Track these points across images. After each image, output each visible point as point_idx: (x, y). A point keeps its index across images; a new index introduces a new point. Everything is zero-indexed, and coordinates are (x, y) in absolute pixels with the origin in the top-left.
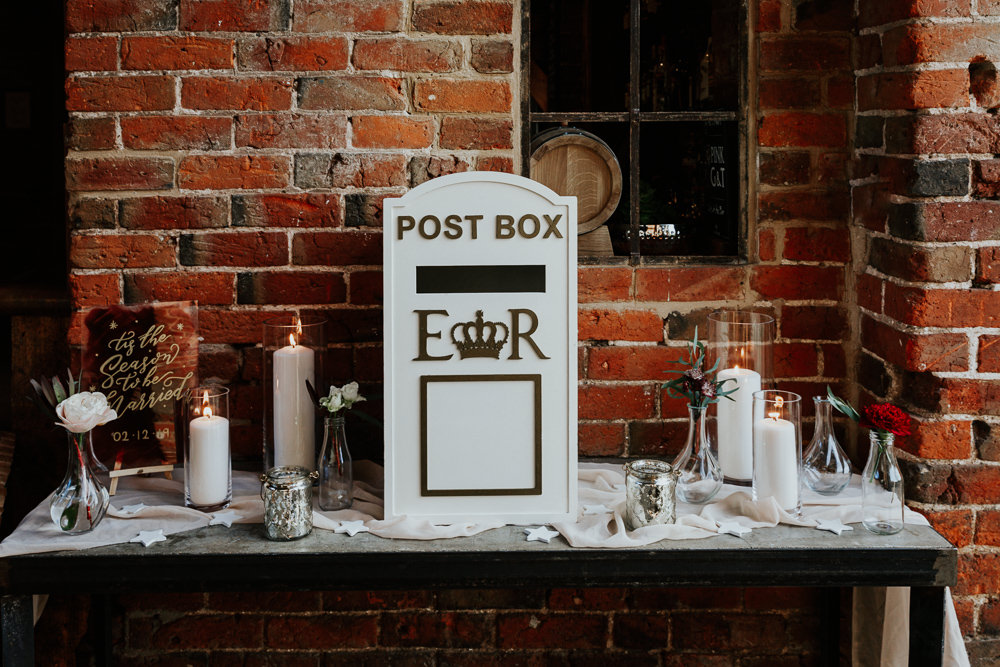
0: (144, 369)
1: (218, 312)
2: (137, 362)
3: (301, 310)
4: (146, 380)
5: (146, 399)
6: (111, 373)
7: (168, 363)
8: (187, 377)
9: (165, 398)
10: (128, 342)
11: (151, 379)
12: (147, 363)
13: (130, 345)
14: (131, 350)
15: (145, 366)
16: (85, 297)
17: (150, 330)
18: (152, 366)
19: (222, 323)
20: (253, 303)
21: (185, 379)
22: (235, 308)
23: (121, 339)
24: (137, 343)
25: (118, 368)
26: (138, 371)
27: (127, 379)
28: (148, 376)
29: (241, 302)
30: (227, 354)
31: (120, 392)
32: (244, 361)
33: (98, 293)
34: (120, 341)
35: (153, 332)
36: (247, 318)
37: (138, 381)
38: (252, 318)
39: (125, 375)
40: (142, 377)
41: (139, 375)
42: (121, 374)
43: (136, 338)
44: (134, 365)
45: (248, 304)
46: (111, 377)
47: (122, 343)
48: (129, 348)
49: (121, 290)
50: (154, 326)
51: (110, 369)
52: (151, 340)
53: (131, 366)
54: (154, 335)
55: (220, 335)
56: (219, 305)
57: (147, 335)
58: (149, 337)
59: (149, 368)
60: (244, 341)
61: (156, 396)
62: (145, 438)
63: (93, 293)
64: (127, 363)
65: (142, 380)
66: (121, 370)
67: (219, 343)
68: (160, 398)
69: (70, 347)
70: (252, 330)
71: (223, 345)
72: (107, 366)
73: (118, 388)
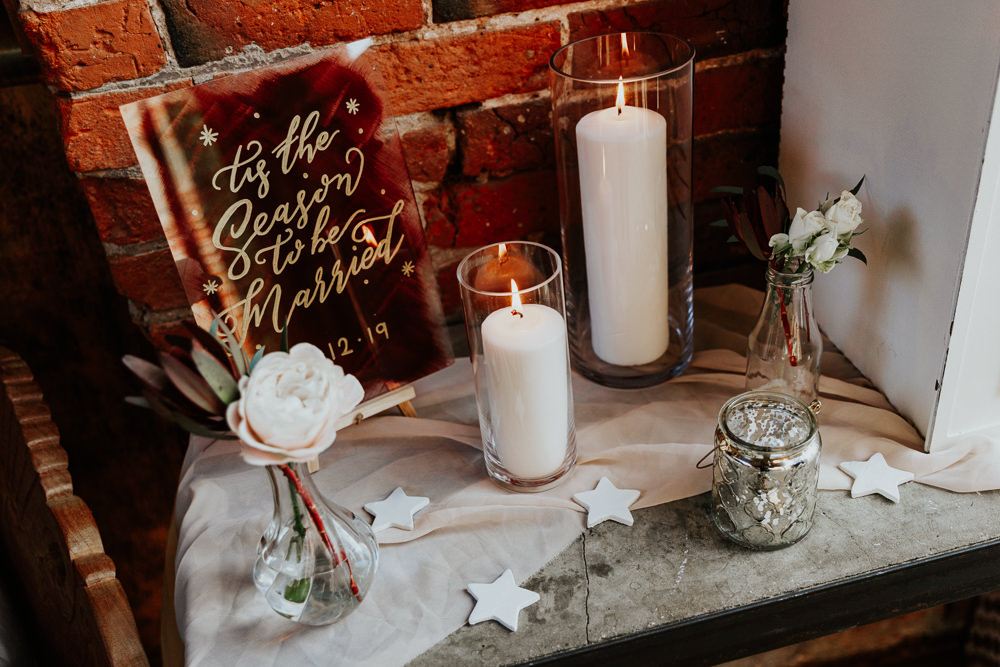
0: (305, 216)
1: (393, 48)
2: (286, 207)
3: (571, 16)
4: (315, 240)
5: (327, 277)
6: (240, 243)
7: (349, 192)
8: (395, 213)
9: (362, 265)
10: (253, 165)
11: (324, 235)
12: (306, 203)
13: (260, 172)
14: (265, 182)
15: (305, 211)
16: (81, 64)
17: (292, 130)
18: (316, 208)
19: (407, 71)
20: (468, 17)
21: (392, 217)
22: (430, 33)
23: (236, 165)
24: (273, 165)
25: (250, 229)
26: (293, 225)
27: (277, 248)
28: (318, 230)
29: (441, 18)
30: (427, 132)
31: (272, 280)
32: (459, 140)
33: (110, 49)
34: (234, 168)
35: (298, 132)
36: (459, 51)
37: (299, 246)
38: (471, 51)
39: (269, 240)
40: (306, 235)
41: (298, 234)
42: (260, 242)
43: (267, 155)
44: (282, 214)
45: (459, 18)
46: (242, 253)
47: (241, 172)
48: (258, 180)
49: (163, 32)
50: (297, 119)
51: (235, 236)
52: (301, 151)
53: (276, 218)
54: (303, 138)
55: (406, 98)
56: (395, 32)
57: (289, 141)
58: (294, 147)
59: (313, 214)
60: (458, 102)
61: (345, 267)
62: (346, 352)
63: (96, 52)
64: (265, 215)
65: (308, 243)
66: (257, 231)
67: (407, 113)
68: (353, 270)
69: (80, 175)
70: (473, 75)
71: (416, 116)
72: (226, 231)
73: (266, 271)
